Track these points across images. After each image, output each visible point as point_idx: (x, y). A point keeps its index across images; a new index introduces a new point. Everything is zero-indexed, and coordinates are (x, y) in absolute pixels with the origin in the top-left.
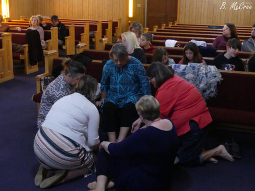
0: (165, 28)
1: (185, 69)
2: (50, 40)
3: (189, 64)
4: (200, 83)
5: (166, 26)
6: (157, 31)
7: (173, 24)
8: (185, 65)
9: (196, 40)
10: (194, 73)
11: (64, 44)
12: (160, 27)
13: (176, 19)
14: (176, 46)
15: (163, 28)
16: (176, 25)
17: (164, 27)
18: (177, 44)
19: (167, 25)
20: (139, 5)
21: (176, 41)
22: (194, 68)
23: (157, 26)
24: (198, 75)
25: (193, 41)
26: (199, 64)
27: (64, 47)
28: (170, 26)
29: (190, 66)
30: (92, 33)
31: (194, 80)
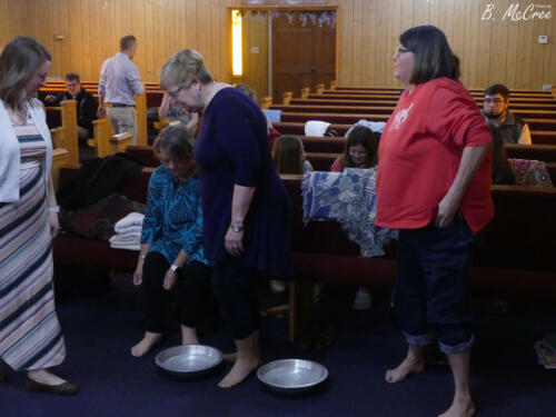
0: (309, 97)
1: (337, 182)
2: (59, 128)
3: (346, 171)
4: (370, 209)
5: (311, 92)
6: (292, 103)
7: (328, 87)
8: (338, 174)
9: (369, 120)
10: (356, 189)
11: (91, 136)
12: (297, 94)
13: (333, 76)
14: (326, 134)
15: (304, 97)
16: (332, 89)
17: (307, 94)
18: (329, 129)
19: (314, 90)
20: (255, 50)
21: (328, 124)
22: (355, 178)
23: (290, 94)
24: (364, 194)
25: (363, 123)
26: (366, 171)
27: (91, 143)
28: (320, 92)
29: (348, 175)
30: (152, 111)
31: (358, 203)
